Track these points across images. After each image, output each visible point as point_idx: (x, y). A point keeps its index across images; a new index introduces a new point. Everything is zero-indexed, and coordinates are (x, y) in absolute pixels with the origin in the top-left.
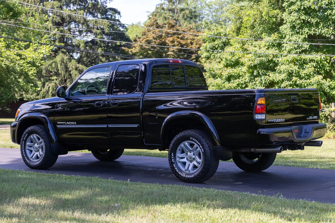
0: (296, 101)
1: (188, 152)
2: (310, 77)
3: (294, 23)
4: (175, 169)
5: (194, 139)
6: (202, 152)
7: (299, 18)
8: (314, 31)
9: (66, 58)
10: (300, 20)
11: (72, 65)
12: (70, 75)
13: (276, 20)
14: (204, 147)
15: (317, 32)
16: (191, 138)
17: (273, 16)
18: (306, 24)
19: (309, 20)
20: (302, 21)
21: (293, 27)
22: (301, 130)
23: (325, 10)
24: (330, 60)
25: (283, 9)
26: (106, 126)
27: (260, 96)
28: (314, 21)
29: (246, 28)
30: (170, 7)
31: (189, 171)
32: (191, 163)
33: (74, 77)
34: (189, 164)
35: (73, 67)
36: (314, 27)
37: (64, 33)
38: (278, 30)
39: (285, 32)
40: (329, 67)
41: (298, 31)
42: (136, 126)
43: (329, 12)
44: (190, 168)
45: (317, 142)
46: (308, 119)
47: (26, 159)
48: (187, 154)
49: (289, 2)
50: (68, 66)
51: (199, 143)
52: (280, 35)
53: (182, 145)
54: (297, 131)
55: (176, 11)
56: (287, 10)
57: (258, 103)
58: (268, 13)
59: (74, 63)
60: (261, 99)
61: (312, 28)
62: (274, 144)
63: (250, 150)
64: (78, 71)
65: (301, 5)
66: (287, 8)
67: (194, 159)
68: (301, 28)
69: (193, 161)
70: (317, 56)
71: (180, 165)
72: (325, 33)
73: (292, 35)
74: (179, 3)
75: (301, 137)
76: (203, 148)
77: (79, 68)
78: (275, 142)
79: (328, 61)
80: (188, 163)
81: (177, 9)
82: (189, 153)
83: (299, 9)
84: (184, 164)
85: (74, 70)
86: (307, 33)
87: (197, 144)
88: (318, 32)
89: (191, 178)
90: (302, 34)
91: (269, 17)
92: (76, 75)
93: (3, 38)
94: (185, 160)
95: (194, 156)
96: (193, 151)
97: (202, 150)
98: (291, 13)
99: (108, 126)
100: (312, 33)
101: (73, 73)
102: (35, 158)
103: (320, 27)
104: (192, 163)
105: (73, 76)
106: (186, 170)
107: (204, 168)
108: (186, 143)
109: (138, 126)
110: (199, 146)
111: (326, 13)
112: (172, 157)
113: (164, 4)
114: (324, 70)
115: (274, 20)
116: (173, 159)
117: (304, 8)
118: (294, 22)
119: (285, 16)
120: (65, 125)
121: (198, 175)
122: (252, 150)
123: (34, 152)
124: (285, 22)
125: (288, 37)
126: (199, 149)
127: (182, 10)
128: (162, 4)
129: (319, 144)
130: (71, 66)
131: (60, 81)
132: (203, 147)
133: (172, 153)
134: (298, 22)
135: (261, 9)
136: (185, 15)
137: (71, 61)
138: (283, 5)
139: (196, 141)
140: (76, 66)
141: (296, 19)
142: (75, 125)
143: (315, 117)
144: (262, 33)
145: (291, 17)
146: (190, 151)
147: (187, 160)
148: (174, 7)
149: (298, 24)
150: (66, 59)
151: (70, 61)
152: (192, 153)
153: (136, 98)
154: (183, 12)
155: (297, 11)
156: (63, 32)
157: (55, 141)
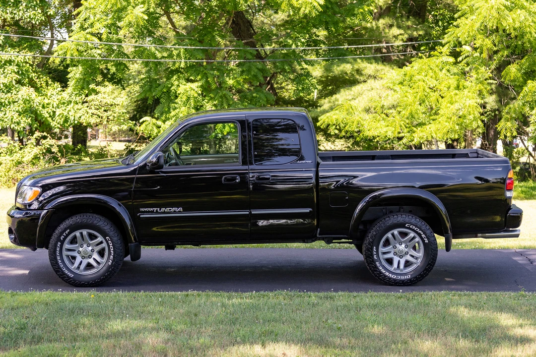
1: (396, 244)
2: (10, 89)
4: (379, 269)
5: (412, 226)
6: (425, 243)
15: (16, 16)
16: (407, 225)
26: (248, 213)
31: (402, 271)
32: (402, 258)
34: (399, 261)
36: (10, 7)
42: (307, 210)
44: (402, 266)
47: (66, 272)
48: (395, 247)
51: (420, 232)
53: (389, 235)
61: (8, 8)
67: (407, 253)
69: (405, 256)
71: (385, 263)
72: (30, 17)
76: (427, 238)
80: (396, 259)
82: (398, 246)
84: (391, 261)
87: (416, 232)
88: (19, 15)
89: (407, 279)
94: (391, 255)
95: (406, 250)
96: (405, 242)
97: (424, 241)
99: (250, 212)
104: (404, 258)
106: (396, 270)
108: (396, 232)
109: (310, 210)
112: (375, 253)
116: (376, 256)
120: (157, 212)
121: (419, 274)
123: (79, 259)
126: (418, 239)
132: (428, 236)
133: (375, 247)
139: (416, 228)
142: (180, 212)
146: (401, 243)
147: (395, 255)
152: (403, 246)
153: (304, 169)
157: (134, 240)
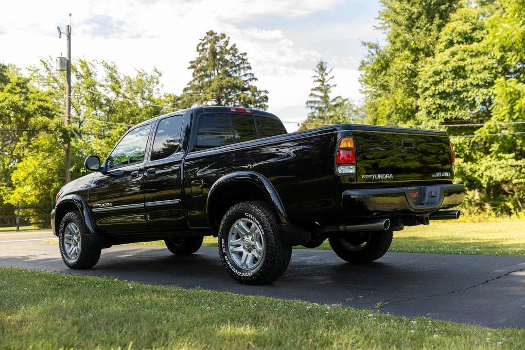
0: (411, 146)
1: (244, 235)
3: (429, 109)
4: (227, 263)
5: (250, 215)
6: (262, 235)
7: (434, 103)
8: (450, 114)
10: (436, 105)
13: (411, 107)
14: (265, 227)
16: (246, 213)
17: (408, 104)
18: (441, 108)
19: (445, 104)
20: (438, 106)
21: (429, 113)
22: (422, 194)
23: (461, 92)
24: (470, 143)
25: (417, 96)
26: (143, 206)
27: (345, 135)
28: (450, 105)
29: (382, 118)
30: (321, 115)
31: (247, 267)
32: (250, 252)
34: (247, 255)
38: (414, 117)
39: (421, 118)
40: (469, 150)
41: (434, 116)
42: (177, 201)
43: (465, 94)
44: (248, 261)
45: (451, 213)
46: (433, 176)
47: (64, 256)
48: (243, 239)
49: (423, 88)
51: (257, 221)
52: (416, 122)
53: (236, 226)
54: (415, 195)
55: (326, 118)
56: (421, 96)
57: (341, 146)
58: (402, 101)
60: (346, 139)
62: (375, 215)
63: (338, 228)
65: (436, 90)
66: (422, 94)
67: (253, 247)
68: (437, 112)
69: (252, 250)
70: (455, 140)
71: (234, 257)
73: (428, 120)
74: (328, 111)
75: (423, 204)
76: (263, 229)
78: (375, 211)
79: (468, 144)
80: (245, 253)
81: (327, 117)
82: (246, 238)
83: (434, 94)
84: (240, 254)
86: (443, 117)
87: (255, 222)
89: (249, 277)
90: (438, 119)
91: (404, 104)
94: (241, 249)
95: (253, 243)
96: (250, 234)
97: (261, 232)
98: (426, 99)
100: (449, 116)
102: (73, 254)
103: (456, 110)
104: (252, 253)
106: (242, 265)
107: (266, 260)
108: (241, 223)
109: (179, 201)
110: (258, 225)
111: (462, 96)
112: (223, 246)
113: (315, 112)
114: (464, 153)
115: (410, 107)
116: (224, 249)
117: (439, 92)
118: (429, 107)
119: (420, 102)
120: (100, 207)
121: (259, 272)
122: (341, 228)
123: (73, 246)
124: (420, 108)
125: (424, 122)
126: (258, 230)
127: (331, 117)
128: (312, 113)
129: (454, 216)
132: (263, 227)
133: (223, 239)
134: (434, 107)
135: (396, 98)
136: (334, 122)
138: (418, 92)
139: (253, 217)
141: (431, 104)
142: (110, 206)
143: (446, 174)
144: (398, 122)
145: (426, 103)
146: (247, 234)
147: (244, 248)
148: (324, 115)
149: (434, 109)
152: (250, 237)
153: (176, 161)
154: (332, 119)
155: (431, 96)
157: (92, 231)
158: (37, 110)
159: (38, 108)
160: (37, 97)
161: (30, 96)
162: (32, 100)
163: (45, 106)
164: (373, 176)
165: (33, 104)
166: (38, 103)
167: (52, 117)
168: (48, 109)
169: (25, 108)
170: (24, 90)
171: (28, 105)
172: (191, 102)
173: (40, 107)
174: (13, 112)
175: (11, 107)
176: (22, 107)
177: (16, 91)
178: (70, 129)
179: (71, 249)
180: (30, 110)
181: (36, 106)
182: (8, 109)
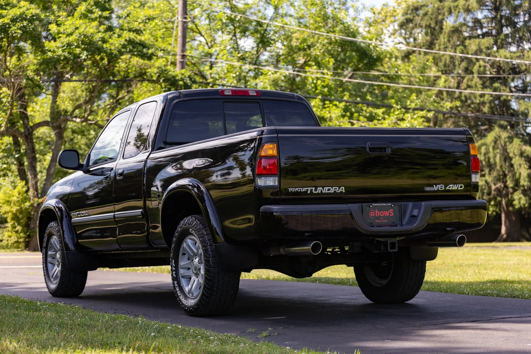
1: (193, 257)
4: (176, 290)
5: (193, 232)
9: (504, 135)
11: (514, 149)
12: (512, 166)
16: (190, 230)
31: (193, 294)
32: (196, 277)
33: (518, 169)
34: (194, 281)
35: (516, 151)
37: (500, 92)
46: (428, 189)
47: (47, 280)
48: (192, 262)
50: (508, 151)
53: (185, 245)
59: (518, 144)
63: (279, 251)
64: (524, 157)
67: (200, 271)
69: (198, 274)
71: (184, 283)
77: (525, 152)
78: (309, 231)
80: (193, 278)
82: (194, 260)
84: (189, 278)
85: (517, 157)
87: (197, 240)
89: (191, 306)
92: (520, 165)
93: (343, 103)
94: (190, 273)
95: (199, 266)
96: (197, 255)
99: (114, 216)
101: (515, 162)
102: (55, 276)
104: (198, 278)
105: (515, 167)
106: (188, 291)
107: (204, 286)
109: (142, 212)
112: (174, 269)
120: (78, 217)
122: (282, 251)
123: (55, 267)
130: (512, 150)
131: (495, 177)
137: (513, 141)
139: (196, 235)
140: (521, 150)
142: (86, 216)
143: (455, 186)
147: (193, 272)
150: (505, 138)
151: (511, 141)
152: (197, 259)
156: (498, 91)
157: (71, 247)
158: (124, 46)
159: (126, 43)
160: (126, 25)
161: (115, 22)
162: (117, 30)
163: (137, 40)
164: (309, 189)
165: (119, 36)
166: (127, 35)
167: (150, 58)
168: (143, 45)
169: (105, 46)
170: (106, 14)
171: (110, 40)
172: (439, 14)
173: (130, 42)
174: (85, 52)
175: (82, 44)
176: (100, 43)
177: (93, 16)
178: (183, 77)
179: (54, 269)
180: (113, 48)
181: (124, 40)
182: (78, 47)
